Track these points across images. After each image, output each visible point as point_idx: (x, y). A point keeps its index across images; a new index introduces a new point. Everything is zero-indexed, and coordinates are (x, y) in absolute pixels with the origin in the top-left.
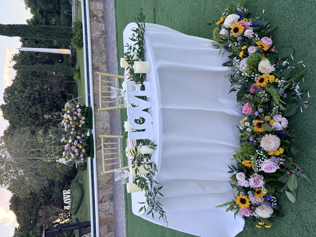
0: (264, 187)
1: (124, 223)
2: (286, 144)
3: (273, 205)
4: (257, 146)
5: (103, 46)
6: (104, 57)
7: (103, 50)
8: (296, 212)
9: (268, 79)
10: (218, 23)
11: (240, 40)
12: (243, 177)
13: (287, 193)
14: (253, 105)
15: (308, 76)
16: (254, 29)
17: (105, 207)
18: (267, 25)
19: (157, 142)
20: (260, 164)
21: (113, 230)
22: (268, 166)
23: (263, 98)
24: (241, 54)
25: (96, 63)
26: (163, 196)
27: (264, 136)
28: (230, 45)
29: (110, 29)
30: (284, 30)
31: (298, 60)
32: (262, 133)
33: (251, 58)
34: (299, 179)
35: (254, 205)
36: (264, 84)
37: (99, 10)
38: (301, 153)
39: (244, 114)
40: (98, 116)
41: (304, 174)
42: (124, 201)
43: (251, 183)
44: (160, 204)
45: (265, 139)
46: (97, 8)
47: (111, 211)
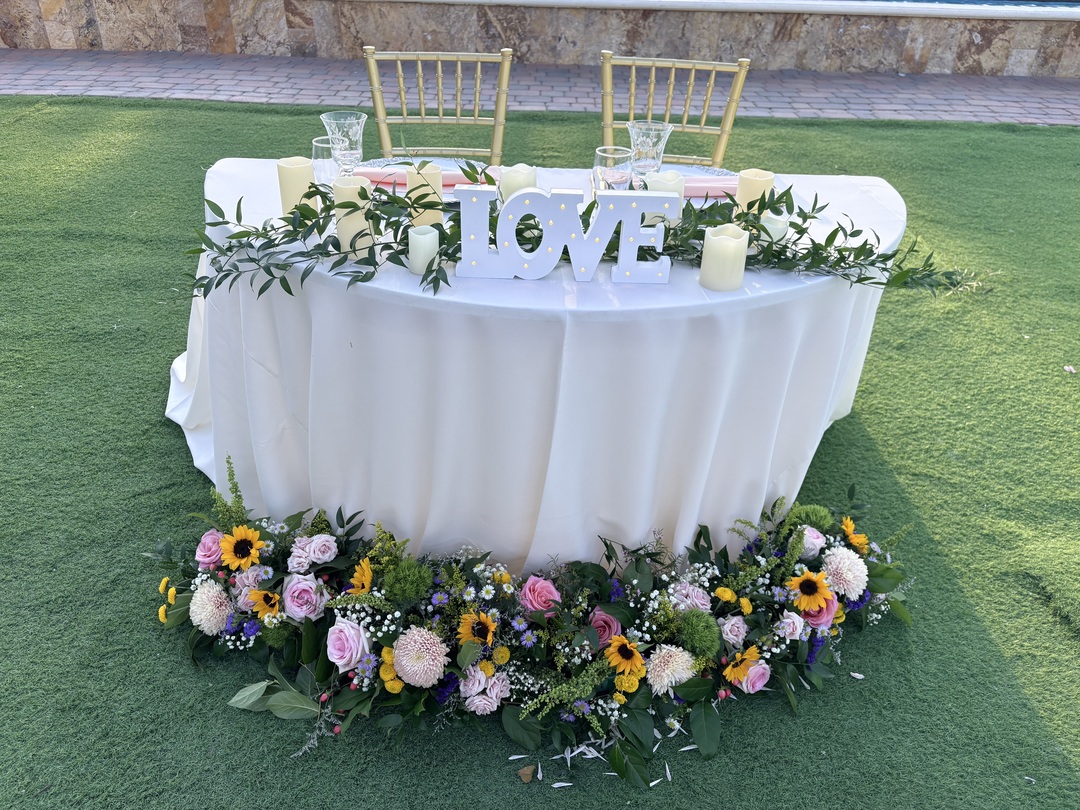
0: (285, 617)
1: (211, 95)
2: (415, 703)
3: (228, 637)
4: (414, 616)
5: (865, 63)
6: (823, 64)
7: (850, 60)
8: (201, 705)
9: (627, 672)
10: (849, 526)
11: (773, 596)
12: (321, 556)
13: (263, 685)
14: (549, 614)
15: (622, 789)
16: (802, 645)
17: (272, 25)
18: (810, 683)
19: (445, 295)
20: (354, 616)
21: (189, 46)
22: (347, 640)
23: (567, 650)
24: (726, 594)
25: (805, 28)
26: (260, 294)
27: (444, 641)
28: (762, 561)
29: (924, 95)
30: (781, 733)
31: (677, 767)
32: (456, 634)
33: (707, 627)
34: (303, 726)
35: (231, 580)
36: (614, 658)
37: (1007, 58)
38: (384, 741)
39: (525, 581)
40: (606, 24)
41: (316, 743)
42: (290, 101)
43: (300, 582)
44: (235, 279)
45: (434, 644)
46: (1014, 52)
47: (256, 46)
